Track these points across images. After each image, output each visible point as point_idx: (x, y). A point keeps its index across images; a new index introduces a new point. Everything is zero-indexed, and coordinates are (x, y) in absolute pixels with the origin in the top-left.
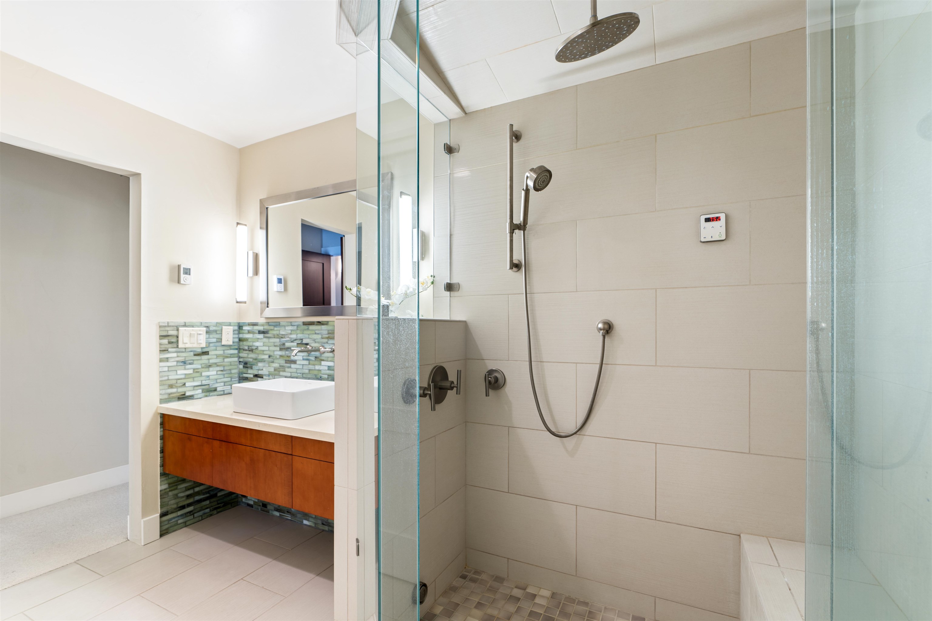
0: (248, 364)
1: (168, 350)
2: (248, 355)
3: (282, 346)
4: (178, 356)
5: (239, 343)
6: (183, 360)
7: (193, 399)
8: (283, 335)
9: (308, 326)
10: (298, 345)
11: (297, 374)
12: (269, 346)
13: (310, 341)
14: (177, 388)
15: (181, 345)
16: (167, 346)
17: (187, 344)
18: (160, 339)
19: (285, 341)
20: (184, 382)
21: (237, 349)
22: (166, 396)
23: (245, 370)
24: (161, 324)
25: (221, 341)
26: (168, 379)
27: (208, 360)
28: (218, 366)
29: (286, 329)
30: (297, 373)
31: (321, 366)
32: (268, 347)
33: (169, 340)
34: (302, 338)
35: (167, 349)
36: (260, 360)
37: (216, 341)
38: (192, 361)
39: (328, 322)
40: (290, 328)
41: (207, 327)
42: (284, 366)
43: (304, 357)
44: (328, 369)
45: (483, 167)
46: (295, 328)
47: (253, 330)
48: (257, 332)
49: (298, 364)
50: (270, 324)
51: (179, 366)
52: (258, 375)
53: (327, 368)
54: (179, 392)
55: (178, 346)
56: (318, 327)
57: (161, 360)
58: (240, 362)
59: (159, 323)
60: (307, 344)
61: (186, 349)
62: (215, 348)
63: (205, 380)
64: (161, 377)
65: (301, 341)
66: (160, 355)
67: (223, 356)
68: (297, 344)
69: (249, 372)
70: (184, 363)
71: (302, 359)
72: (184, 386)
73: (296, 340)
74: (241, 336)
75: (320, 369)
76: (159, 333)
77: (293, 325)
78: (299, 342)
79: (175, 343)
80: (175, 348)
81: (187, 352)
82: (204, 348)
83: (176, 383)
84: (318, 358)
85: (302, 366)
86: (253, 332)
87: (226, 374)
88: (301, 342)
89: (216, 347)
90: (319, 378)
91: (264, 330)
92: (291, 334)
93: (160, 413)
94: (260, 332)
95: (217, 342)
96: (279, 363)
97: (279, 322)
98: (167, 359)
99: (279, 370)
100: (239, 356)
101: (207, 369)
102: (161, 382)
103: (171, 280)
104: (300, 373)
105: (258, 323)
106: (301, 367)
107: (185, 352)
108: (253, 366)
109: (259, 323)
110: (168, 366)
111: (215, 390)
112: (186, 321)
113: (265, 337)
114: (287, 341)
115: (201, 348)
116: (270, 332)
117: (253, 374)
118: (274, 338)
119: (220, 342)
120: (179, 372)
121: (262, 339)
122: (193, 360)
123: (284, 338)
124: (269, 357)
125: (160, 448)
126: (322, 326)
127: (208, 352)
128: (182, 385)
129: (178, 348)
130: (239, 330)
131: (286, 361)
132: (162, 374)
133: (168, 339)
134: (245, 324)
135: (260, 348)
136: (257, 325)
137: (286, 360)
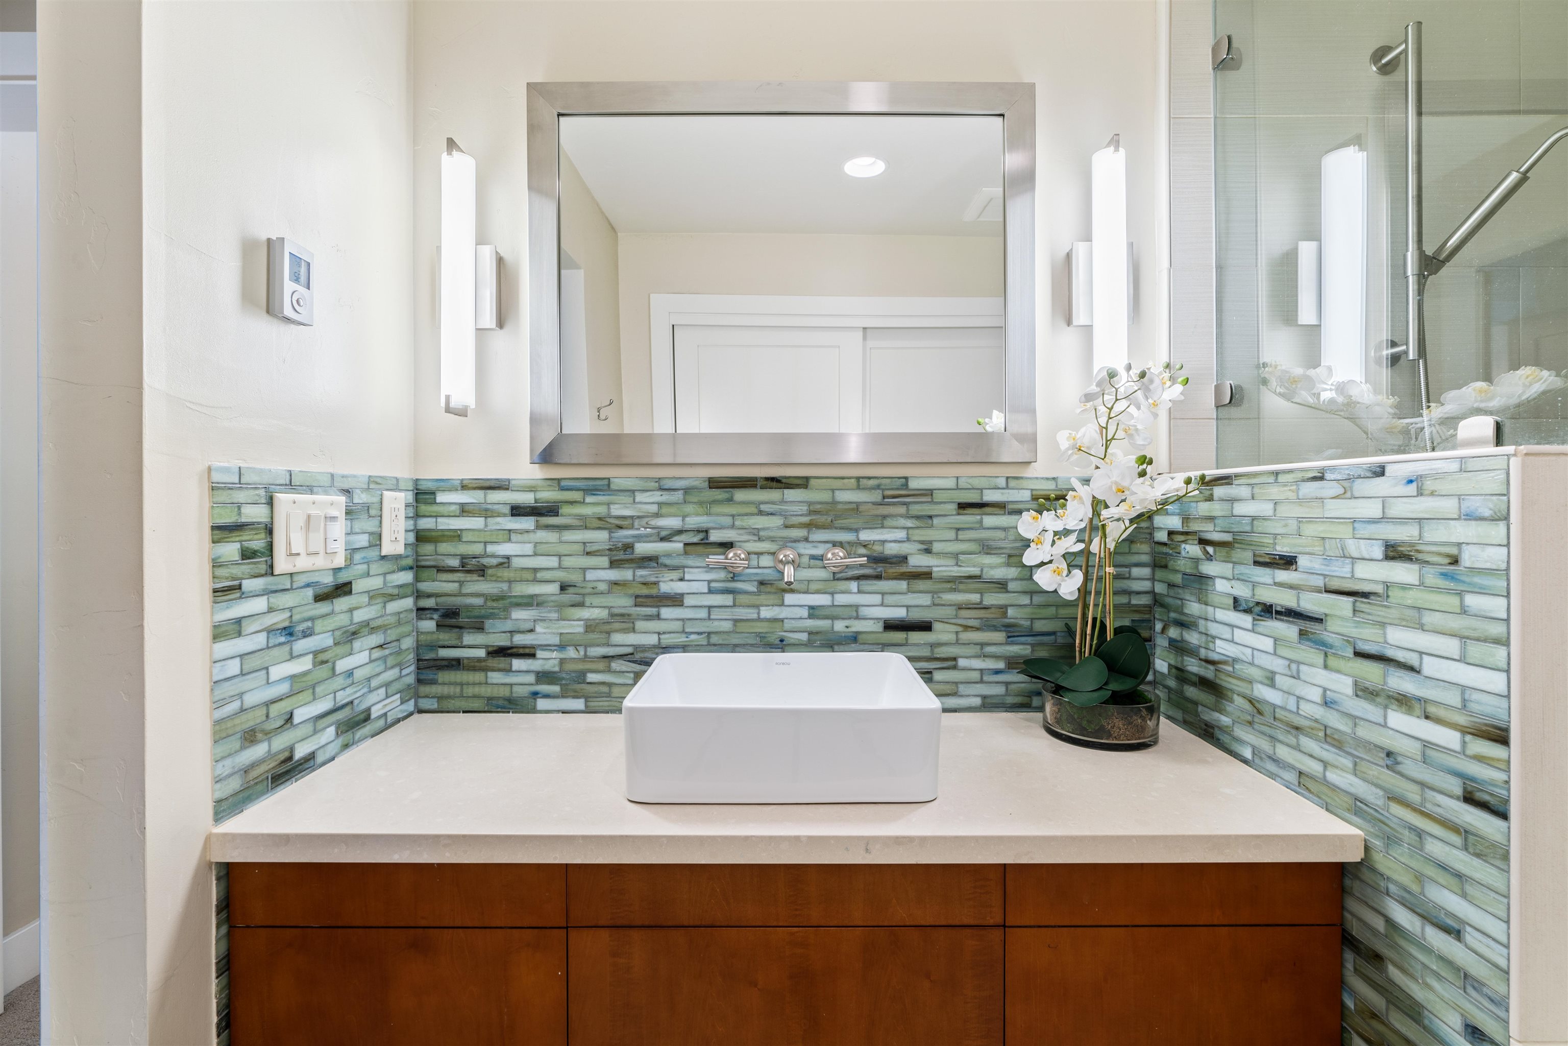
0: (462, 614)
1: (240, 587)
2: (461, 586)
3: (622, 552)
4: (271, 610)
5: (417, 545)
6: (286, 624)
7: (313, 769)
8: (624, 518)
9: (731, 490)
10: (689, 548)
11: (684, 635)
12: (560, 556)
13: (740, 534)
14: (269, 740)
15: (282, 564)
16: (236, 571)
17: (298, 558)
18: (214, 542)
19: (634, 536)
20: (289, 709)
21: (411, 568)
22: (235, 784)
23: (445, 637)
24: (217, 477)
25: (378, 542)
26: (242, 710)
27: (348, 615)
28: (373, 630)
29: (637, 500)
30: (686, 633)
31: (783, 608)
32: (556, 559)
33: (246, 544)
34: (705, 526)
35: (236, 583)
36: (519, 600)
37: (366, 544)
38: (309, 624)
39: (807, 479)
40: (657, 497)
41: (347, 492)
42: (629, 615)
43: (713, 585)
44: (811, 616)
45: (1305, 116)
46: (678, 496)
47: (485, 503)
48: (507, 510)
49: (687, 607)
50: (563, 483)
51: (275, 646)
52: (512, 648)
53: (805, 613)
54: (277, 754)
55: (272, 567)
56: (774, 495)
57: (219, 633)
58: (420, 610)
59: (210, 469)
60: (727, 546)
61: (295, 578)
62: (365, 567)
63: (344, 689)
64: (217, 704)
65: (701, 536)
66: (212, 614)
67: (384, 595)
68: (685, 544)
69: (465, 643)
70: (289, 631)
71: (706, 591)
72: (288, 725)
73: (680, 532)
74: (426, 524)
75: (781, 616)
76: (212, 516)
77: (666, 487)
78: (695, 539)
79: (263, 554)
80: (262, 576)
81: (296, 589)
82: (340, 569)
83: (264, 718)
84: (771, 584)
85: (706, 610)
86: (486, 510)
87: (391, 654)
88: (702, 540)
89: (368, 563)
90: (777, 642)
91: (536, 502)
92: (657, 515)
93: (217, 863)
94: (517, 511)
95: (371, 546)
96: (610, 608)
97: (609, 479)
98: (236, 627)
99: (607, 627)
100: (417, 591)
101: (348, 646)
102: (217, 728)
103: (247, 297)
104: (699, 633)
105: (509, 480)
106: (703, 614)
107: (292, 589)
108: (488, 623)
109: (513, 482)
110: (242, 653)
111: (366, 717)
112: (295, 468)
113: (538, 527)
114: (640, 538)
115: (331, 572)
116: (565, 510)
117: (486, 647)
118: (586, 528)
119: (376, 545)
120: (277, 672)
121: (527, 531)
122: (312, 619)
123: (632, 527)
124: (563, 588)
125: (219, 1013)
126: (786, 491)
127: (350, 583)
128: (282, 723)
129: (272, 574)
130: (415, 504)
131: (638, 600)
132: (221, 692)
133: (241, 541)
134: (446, 485)
135: (517, 563)
136: (507, 489)
137: (637, 597)
